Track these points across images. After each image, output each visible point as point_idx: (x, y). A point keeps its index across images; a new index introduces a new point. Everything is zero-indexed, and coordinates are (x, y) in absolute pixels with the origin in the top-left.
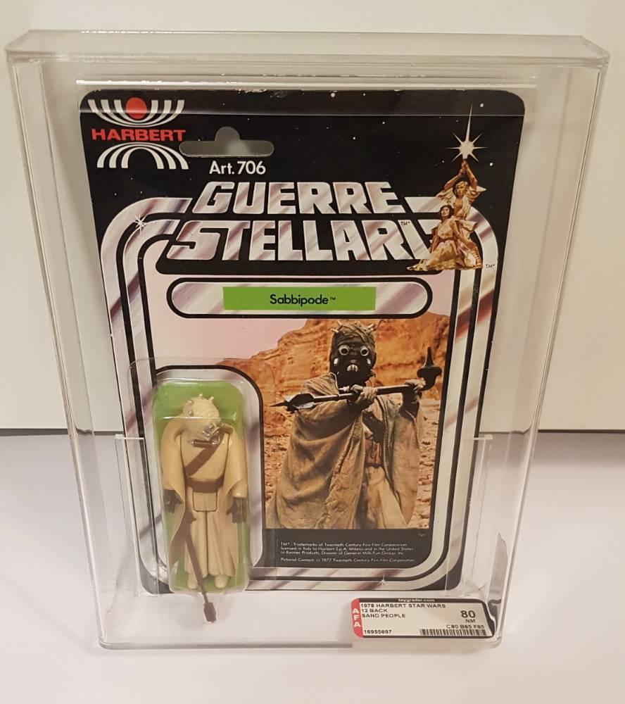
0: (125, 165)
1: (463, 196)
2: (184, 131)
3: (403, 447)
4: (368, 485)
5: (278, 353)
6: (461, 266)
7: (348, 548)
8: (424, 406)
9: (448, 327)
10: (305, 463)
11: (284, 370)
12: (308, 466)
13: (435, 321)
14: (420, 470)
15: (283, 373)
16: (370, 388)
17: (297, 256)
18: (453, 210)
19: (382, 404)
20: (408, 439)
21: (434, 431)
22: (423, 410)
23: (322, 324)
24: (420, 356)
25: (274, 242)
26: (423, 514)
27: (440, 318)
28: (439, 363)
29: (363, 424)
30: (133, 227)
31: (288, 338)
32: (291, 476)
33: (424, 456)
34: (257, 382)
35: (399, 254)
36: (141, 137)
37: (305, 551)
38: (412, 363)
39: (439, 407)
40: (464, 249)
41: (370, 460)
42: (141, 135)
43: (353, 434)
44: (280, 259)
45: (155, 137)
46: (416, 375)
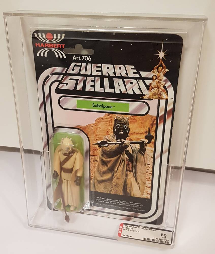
0: (46, 55)
1: (160, 72)
2: (65, 45)
3: (140, 165)
4: (127, 178)
5: (95, 125)
6: (160, 98)
7: (120, 202)
8: (148, 150)
9: (156, 121)
10: (104, 167)
11: (97, 131)
12: (105, 168)
13: (151, 118)
14: (147, 175)
15: (97, 133)
16: (128, 141)
17: (101, 90)
18: (157, 77)
19: (132, 148)
20: (142, 162)
21: (152, 160)
22: (147, 152)
23: (110, 116)
24: (146, 131)
25: (94, 85)
26: (148, 192)
27: (152, 117)
28: (153, 134)
29: (125, 155)
30: (48, 77)
31: (99, 120)
32: (99, 172)
33: (148, 170)
34: (88, 135)
35: (138, 92)
36: (51, 46)
37: (104, 201)
38: (143, 133)
39: (153, 151)
40: (161, 92)
41: (128, 169)
42: (51, 45)
43: (122, 158)
44: (96, 91)
45: (55, 47)
46: (144, 138)
